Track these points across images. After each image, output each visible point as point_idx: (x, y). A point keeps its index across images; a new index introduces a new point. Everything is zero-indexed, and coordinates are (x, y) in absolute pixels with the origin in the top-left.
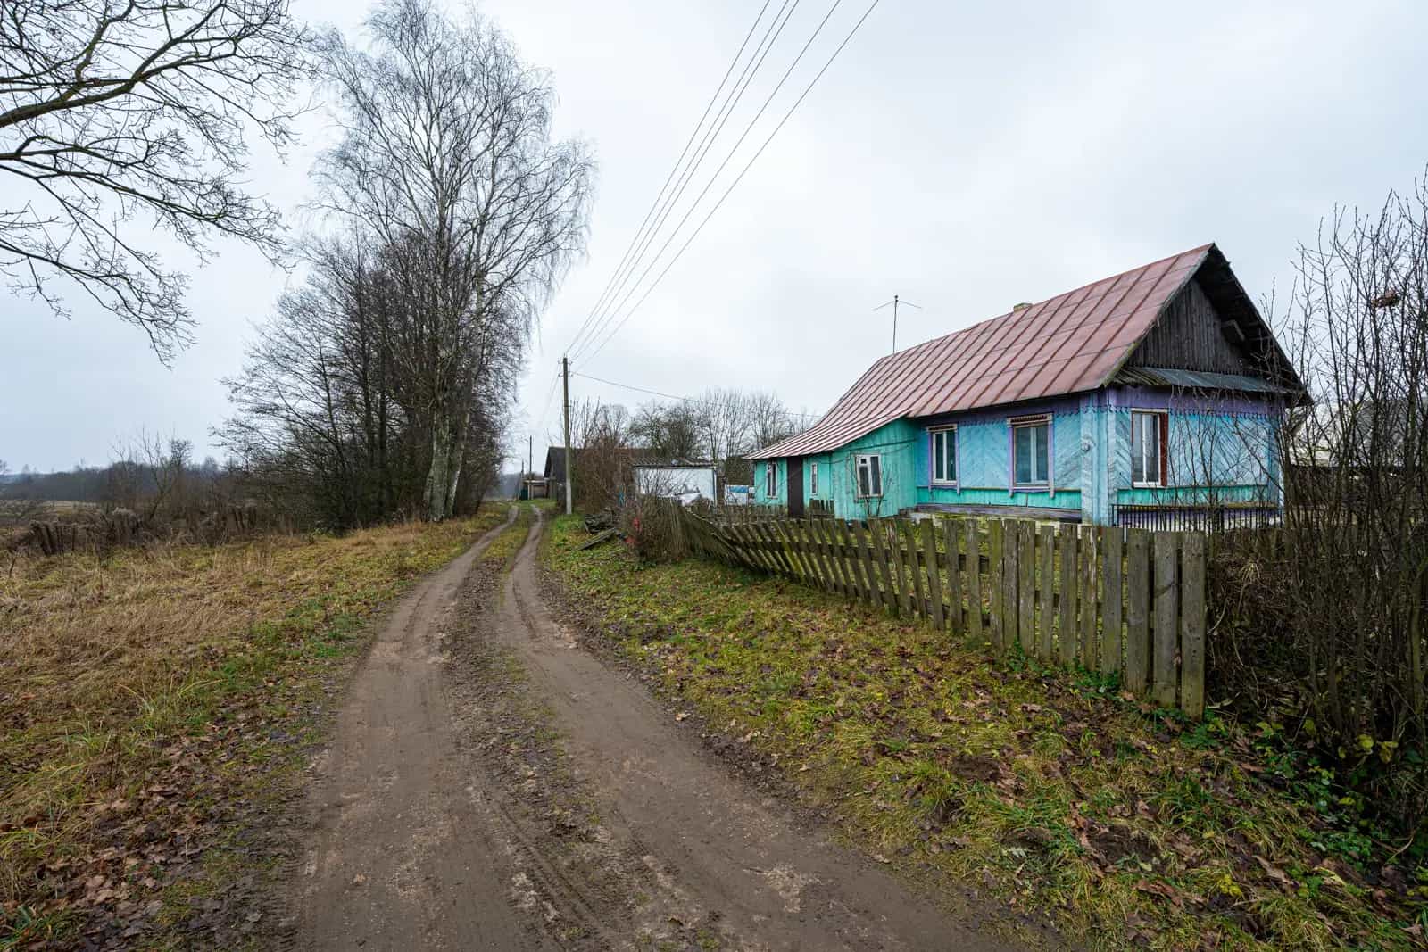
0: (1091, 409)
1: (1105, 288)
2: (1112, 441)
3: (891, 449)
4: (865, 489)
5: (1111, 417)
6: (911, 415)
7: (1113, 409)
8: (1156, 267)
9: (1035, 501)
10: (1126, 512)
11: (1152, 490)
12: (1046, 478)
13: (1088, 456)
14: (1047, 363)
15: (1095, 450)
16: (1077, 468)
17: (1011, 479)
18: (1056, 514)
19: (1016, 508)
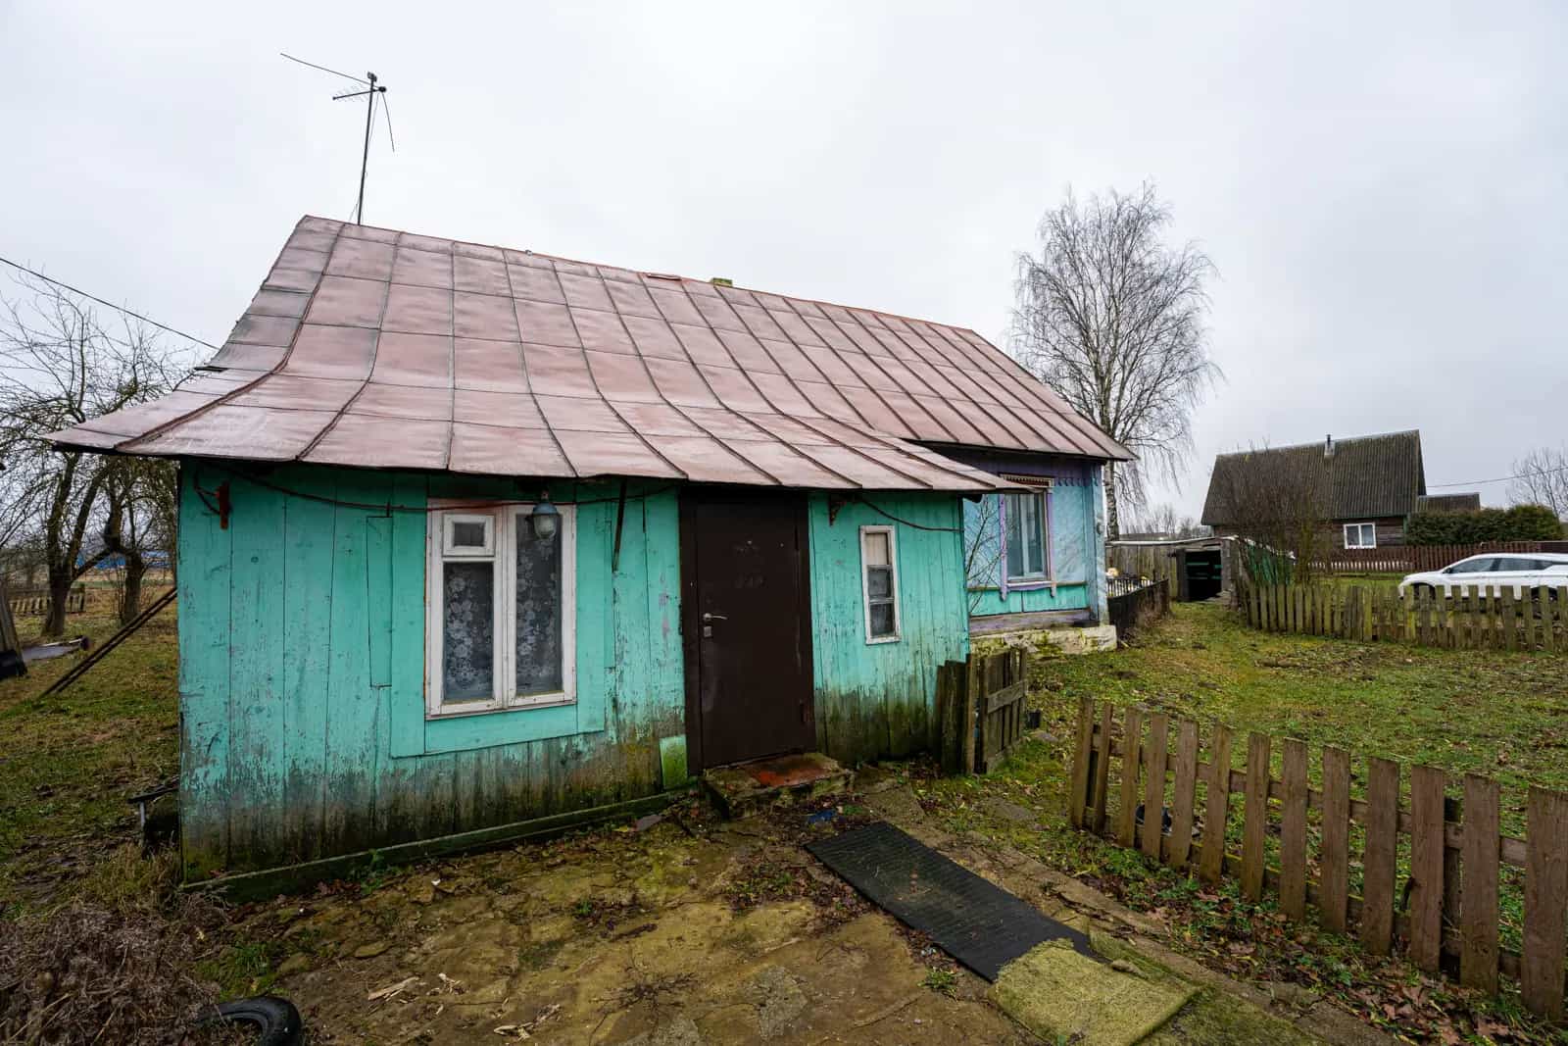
9: (1034, 603)
12: (1044, 569)
13: (1101, 540)
16: (1078, 555)
17: (1005, 572)
18: (1061, 619)
19: (1009, 617)
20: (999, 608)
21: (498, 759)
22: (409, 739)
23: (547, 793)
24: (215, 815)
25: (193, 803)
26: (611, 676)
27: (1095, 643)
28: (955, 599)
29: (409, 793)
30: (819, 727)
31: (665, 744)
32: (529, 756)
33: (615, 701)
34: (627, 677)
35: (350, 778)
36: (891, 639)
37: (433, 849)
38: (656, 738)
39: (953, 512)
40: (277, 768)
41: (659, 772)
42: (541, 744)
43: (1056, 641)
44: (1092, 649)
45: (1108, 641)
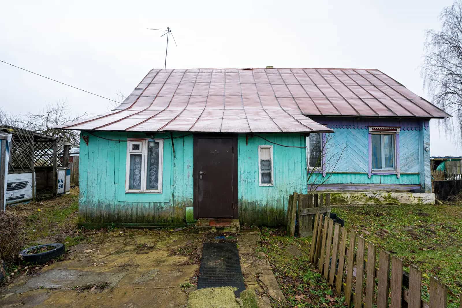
9: (385, 180)
12: (393, 166)
13: (428, 154)
17: (371, 166)
18: (402, 188)
19: (373, 185)
20: (367, 181)
21: (142, 205)
22: (121, 198)
23: (154, 217)
24: (84, 209)
25: (80, 205)
26: (172, 188)
27: (420, 200)
28: (300, 173)
29: (122, 210)
30: (239, 211)
31: (187, 209)
32: (150, 206)
33: (173, 195)
34: (177, 188)
35: (109, 205)
36: (270, 185)
37: (126, 226)
38: (185, 206)
39: (301, 141)
40: (96, 200)
41: (185, 217)
42: (153, 203)
43: (396, 197)
44: (418, 202)
45: (429, 200)
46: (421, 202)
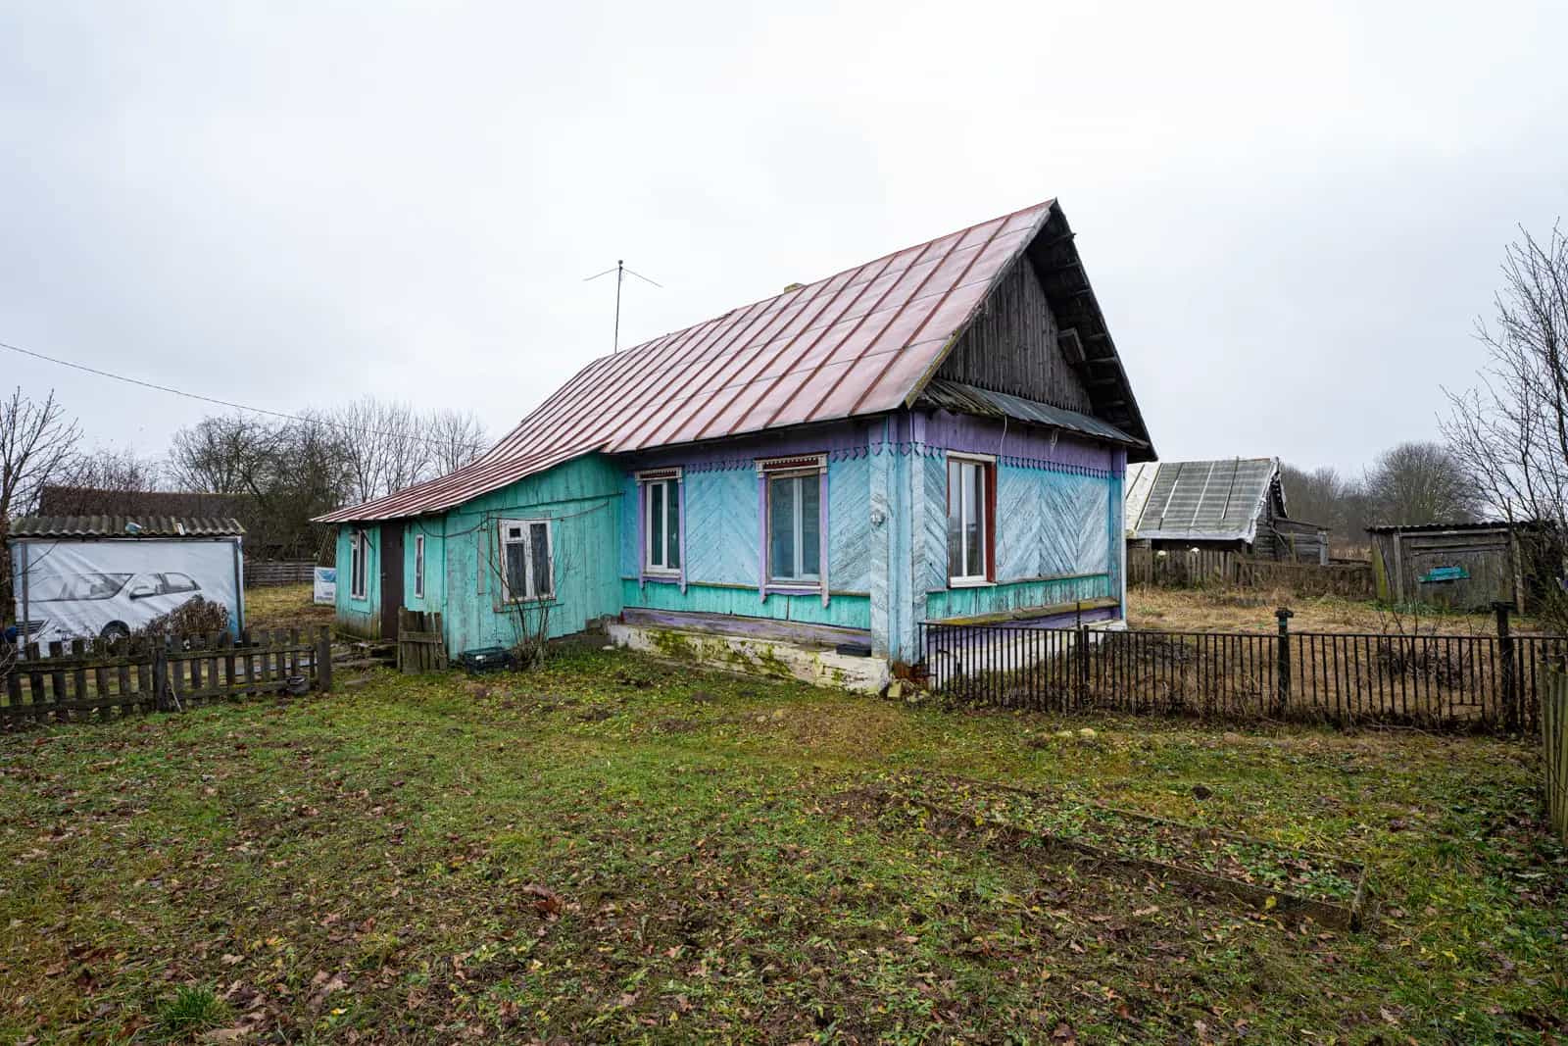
0: (885, 446)
1: (908, 259)
2: (919, 507)
3: (572, 509)
4: (518, 588)
5: (918, 464)
6: (607, 450)
7: (920, 449)
8: (977, 230)
9: (802, 611)
10: (941, 634)
11: (975, 589)
12: (816, 571)
13: (881, 533)
14: (821, 366)
15: (892, 523)
16: (864, 555)
17: (764, 570)
18: (832, 637)
19: (763, 622)
20: (761, 612)
26: (372, 594)
33: (372, 604)
34: (375, 595)
36: (421, 596)
39: (442, 526)
43: (783, 659)
44: (833, 683)
45: (862, 679)
46: (840, 684)
